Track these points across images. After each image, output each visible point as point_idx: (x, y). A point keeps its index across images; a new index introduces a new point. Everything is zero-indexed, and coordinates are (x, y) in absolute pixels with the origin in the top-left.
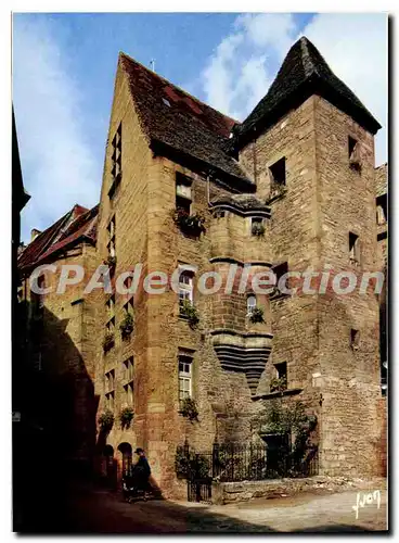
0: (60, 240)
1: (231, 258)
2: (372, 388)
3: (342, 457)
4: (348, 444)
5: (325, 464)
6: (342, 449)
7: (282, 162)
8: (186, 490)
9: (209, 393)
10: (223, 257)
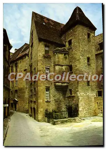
0: (21, 53)
1: (58, 64)
2: (93, 95)
3: (85, 112)
4: (86, 109)
5: (80, 114)
6: (84, 110)
7: (71, 40)
8: (47, 120)
9: (53, 97)
10: (57, 64)
